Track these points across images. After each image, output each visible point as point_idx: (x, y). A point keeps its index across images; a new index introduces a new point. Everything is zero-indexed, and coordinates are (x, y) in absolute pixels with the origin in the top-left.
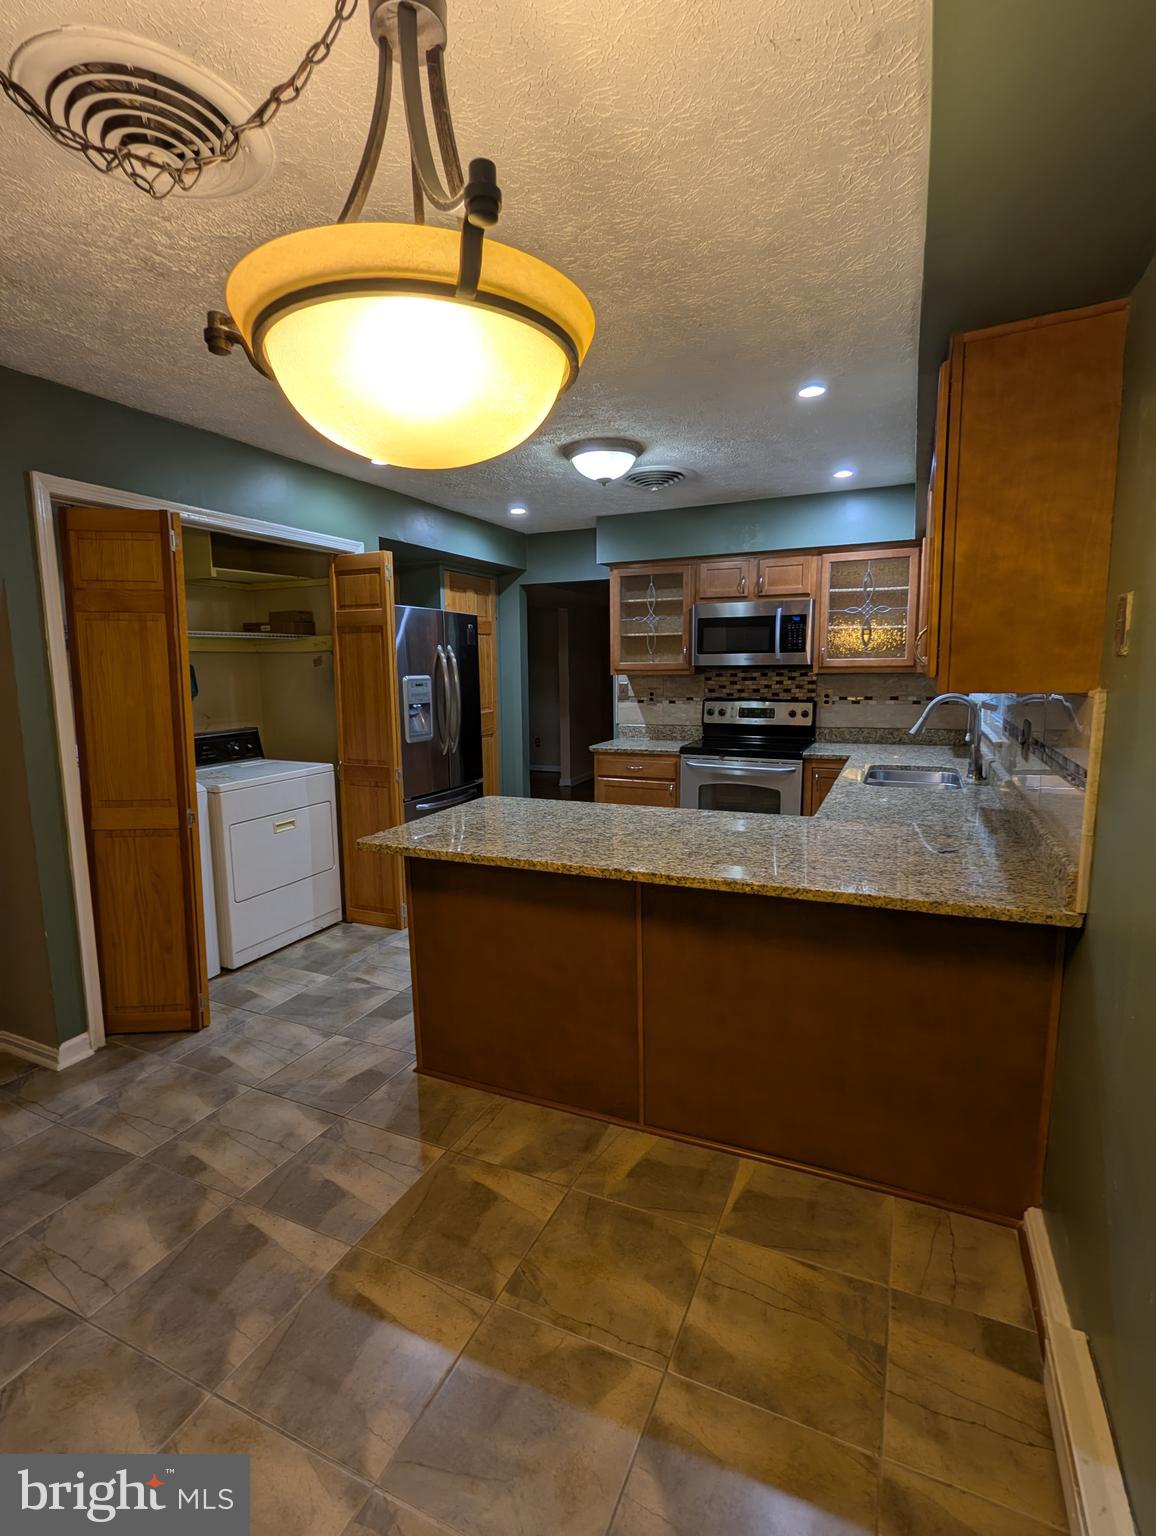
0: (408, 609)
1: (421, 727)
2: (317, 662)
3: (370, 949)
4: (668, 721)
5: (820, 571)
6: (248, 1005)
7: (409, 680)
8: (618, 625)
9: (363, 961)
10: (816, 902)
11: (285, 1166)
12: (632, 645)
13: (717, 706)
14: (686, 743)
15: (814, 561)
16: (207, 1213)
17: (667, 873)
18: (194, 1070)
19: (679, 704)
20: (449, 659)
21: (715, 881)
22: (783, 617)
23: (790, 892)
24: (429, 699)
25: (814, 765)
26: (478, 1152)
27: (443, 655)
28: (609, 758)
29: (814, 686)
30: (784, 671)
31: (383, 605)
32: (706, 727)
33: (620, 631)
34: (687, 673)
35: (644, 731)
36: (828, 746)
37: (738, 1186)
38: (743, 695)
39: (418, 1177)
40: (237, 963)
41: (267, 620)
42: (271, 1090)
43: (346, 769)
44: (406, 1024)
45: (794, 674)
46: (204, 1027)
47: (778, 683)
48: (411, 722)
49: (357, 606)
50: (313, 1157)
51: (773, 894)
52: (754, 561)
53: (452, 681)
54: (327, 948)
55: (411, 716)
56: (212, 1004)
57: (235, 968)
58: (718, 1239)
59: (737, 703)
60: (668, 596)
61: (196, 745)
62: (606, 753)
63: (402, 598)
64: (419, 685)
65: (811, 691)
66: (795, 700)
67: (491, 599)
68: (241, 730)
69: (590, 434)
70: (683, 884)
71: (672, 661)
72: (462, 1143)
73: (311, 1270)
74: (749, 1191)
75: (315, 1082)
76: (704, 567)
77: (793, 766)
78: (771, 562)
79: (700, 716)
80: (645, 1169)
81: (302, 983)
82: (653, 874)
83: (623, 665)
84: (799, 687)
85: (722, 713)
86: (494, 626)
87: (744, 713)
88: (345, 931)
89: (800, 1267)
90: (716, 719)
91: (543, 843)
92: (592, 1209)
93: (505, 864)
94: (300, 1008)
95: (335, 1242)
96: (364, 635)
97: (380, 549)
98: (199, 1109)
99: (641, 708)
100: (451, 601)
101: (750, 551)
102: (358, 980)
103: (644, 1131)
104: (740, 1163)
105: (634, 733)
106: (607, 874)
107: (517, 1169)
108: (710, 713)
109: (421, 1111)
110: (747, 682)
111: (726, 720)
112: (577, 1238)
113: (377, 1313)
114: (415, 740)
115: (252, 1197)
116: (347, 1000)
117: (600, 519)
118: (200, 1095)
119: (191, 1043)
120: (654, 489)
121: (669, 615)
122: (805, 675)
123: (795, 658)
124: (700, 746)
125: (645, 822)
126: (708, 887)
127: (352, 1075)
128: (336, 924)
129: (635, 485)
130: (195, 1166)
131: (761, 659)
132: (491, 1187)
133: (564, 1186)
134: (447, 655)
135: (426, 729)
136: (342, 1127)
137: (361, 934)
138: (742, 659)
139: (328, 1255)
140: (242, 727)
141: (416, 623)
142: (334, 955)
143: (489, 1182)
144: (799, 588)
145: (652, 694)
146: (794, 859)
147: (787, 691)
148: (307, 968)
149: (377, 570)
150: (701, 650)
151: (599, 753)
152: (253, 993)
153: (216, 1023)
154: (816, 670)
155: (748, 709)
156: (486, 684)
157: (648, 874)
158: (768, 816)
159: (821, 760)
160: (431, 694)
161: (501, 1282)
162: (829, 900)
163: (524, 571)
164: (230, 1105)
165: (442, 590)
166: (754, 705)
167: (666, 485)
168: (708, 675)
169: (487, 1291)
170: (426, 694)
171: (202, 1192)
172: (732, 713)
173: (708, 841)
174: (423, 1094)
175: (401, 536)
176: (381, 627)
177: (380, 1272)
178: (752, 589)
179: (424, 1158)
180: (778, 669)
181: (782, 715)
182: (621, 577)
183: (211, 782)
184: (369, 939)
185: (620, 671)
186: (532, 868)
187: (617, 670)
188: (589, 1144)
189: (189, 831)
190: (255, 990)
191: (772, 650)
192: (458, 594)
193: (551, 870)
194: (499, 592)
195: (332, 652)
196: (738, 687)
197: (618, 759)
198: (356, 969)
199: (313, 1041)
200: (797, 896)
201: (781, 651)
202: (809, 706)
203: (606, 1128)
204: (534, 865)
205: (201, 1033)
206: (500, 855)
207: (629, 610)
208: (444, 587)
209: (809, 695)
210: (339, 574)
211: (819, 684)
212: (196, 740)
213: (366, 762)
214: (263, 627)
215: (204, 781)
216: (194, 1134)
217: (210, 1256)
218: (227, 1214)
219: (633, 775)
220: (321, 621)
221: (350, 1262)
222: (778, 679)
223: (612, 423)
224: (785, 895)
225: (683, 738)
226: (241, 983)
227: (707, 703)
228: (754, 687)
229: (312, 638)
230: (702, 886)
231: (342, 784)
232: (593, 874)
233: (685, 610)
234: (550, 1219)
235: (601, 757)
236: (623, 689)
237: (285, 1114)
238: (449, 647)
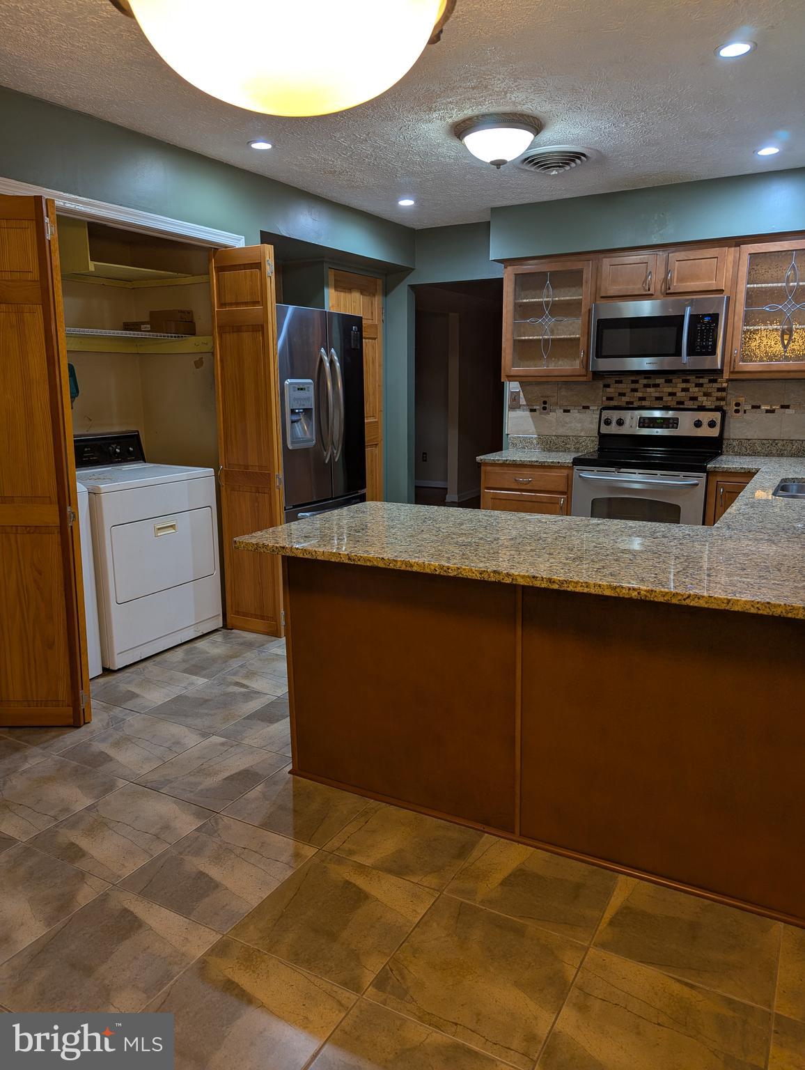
0: (291, 309)
1: (304, 432)
2: (199, 364)
3: (249, 655)
4: (561, 431)
5: (737, 264)
6: (129, 705)
7: (290, 384)
8: (510, 328)
9: (241, 666)
10: (708, 609)
11: (160, 857)
12: (526, 349)
13: (615, 415)
14: (580, 454)
15: (730, 253)
16: (86, 895)
17: (549, 576)
18: (74, 763)
19: (575, 414)
20: (332, 362)
21: (600, 586)
22: (691, 316)
23: (680, 598)
24: (311, 404)
25: (719, 479)
26: (351, 852)
27: (326, 358)
28: (497, 469)
29: (724, 394)
30: (692, 378)
31: (263, 302)
32: (602, 437)
33: (513, 334)
34: (584, 379)
35: (535, 441)
36: (737, 459)
37: (617, 901)
38: (644, 403)
39: (289, 873)
40: (118, 664)
41: (147, 319)
42: (149, 785)
43: (227, 474)
44: (283, 728)
45: (701, 381)
46: (85, 723)
47: (684, 390)
48: (292, 428)
49: (237, 304)
50: (188, 849)
51: (661, 599)
52: (662, 254)
53: (335, 388)
54: (208, 653)
55: (293, 422)
56: (93, 702)
57: (116, 669)
58: (592, 951)
59: (637, 412)
60: (566, 296)
61: (76, 447)
62: (494, 464)
63: (285, 296)
64: (302, 389)
65: (718, 399)
66: (702, 408)
67: (378, 300)
68: (123, 432)
69: (484, 109)
70: (565, 587)
71: (568, 366)
72: (334, 843)
73: (183, 954)
74: (627, 908)
75: (192, 779)
76: (606, 262)
77: (697, 479)
78: (681, 255)
79: (596, 426)
80: (519, 878)
81: (183, 685)
82: (534, 577)
83: (516, 370)
84: (706, 394)
85: (620, 423)
86: (380, 329)
87: (644, 423)
88: (225, 637)
89: (677, 985)
90: (613, 429)
91: (422, 545)
92: (463, 915)
93: (381, 565)
94: (179, 709)
95: (207, 930)
96: (245, 335)
97: (262, 243)
98: (80, 801)
99: (532, 417)
100: (335, 301)
101: (659, 242)
102: (237, 684)
103: (519, 842)
104: (619, 879)
105: (525, 443)
106: (486, 576)
107: (390, 871)
108: (608, 422)
109: (295, 811)
110: (649, 390)
111: (625, 430)
112: (446, 941)
113: (246, 998)
114: (298, 446)
115: (128, 884)
116: (226, 702)
117: (495, 211)
118: (79, 787)
119: (72, 738)
120: (554, 173)
121: (566, 316)
122: (715, 381)
123: (705, 363)
124: (595, 457)
125: (528, 529)
126: (592, 591)
127: (227, 774)
128: (216, 630)
129: (532, 169)
130: (74, 853)
131: (666, 363)
132: (361, 886)
133: (434, 889)
134: (331, 358)
135: (308, 436)
136: (217, 823)
137: (241, 640)
138: (645, 364)
139: (200, 942)
140: (124, 430)
141: (299, 325)
142: (214, 660)
143: (360, 882)
144: (713, 284)
145: (545, 403)
146: (687, 567)
147: (694, 399)
148: (185, 671)
149: (258, 266)
150: (599, 354)
151: (486, 464)
152: (135, 693)
153: (98, 719)
154: (726, 376)
155: (649, 418)
156: (371, 392)
157: (529, 577)
158: (662, 524)
159: (728, 473)
160: (313, 399)
161: (369, 977)
162: (723, 607)
163: (413, 269)
164: (108, 797)
165: (326, 290)
166: (657, 414)
167: (568, 168)
168: (608, 381)
169: (353, 985)
170: (308, 399)
171: (81, 876)
172: (631, 423)
173: (596, 547)
174: (297, 795)
175: (283, 230)
176: (262, 326)
177: (250, 960)
178: (658, 287)
179: (297, 855)
180: (684, 374)
181: (686, 425)
182: (516, 275)
183: (92, 483)
184: (249, 645)
185: (512, 378)
186: (410, 569)
187: (508, 376)
188: (463, 851)
189: (69, 529)
190: (137, 690)
191: (678, 353)
192: (342, 294)
193: (428, 571)
194: (386, 293)
195: (213, 354)
196: (639, 394)
197: (505, 470)
198: (235, 674)
199: (191, 740)
200: (687, 602)
201: (688, 355)
202: (717, 416)
203: (481, 837)
204: (412, 566)
205: (83, 729)
206: (377, 555)
207: (523, 311)
208: (328, 287)
209: (718, 403)
210: (220, 269)
211: (729, 391)
212: (75, 441)
213: (247, 467)
214: (142, 326)
215: (83, 482)
216: (74, 823)
217: (87, 936)
218: (104, 898)
219: (524, 487)
220: (201, 321)
221: (221, 949)
222: (684, 385)
223: (508, 95)
224: (674, 601)
225: (577, 450)
226: (122, 683)
227: (604, 412)
228: (657, 395)
229: (193, 338)
230: (586, 590)
231: (223, 489)
232: (470, 575)
233: (584, 309)
234: (419, 922)
235: (489, 468)
236: (515, 397)
237: (161, 808)
238: (333, 350)
